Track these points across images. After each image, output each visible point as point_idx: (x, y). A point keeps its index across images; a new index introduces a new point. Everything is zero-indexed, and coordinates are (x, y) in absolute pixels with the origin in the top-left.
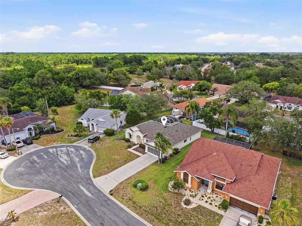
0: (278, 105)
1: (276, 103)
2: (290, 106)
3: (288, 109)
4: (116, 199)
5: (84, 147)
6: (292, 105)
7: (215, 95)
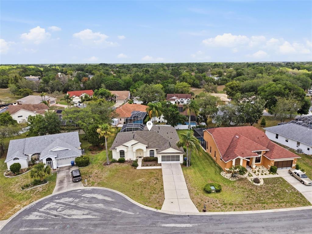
0: (176, 101)
1: (174, 100)
2: (182, 101)
3: (182, 103)
4: (214, 211)
5: (81, 190)
6: (184, 99)
7: (116, 102)
